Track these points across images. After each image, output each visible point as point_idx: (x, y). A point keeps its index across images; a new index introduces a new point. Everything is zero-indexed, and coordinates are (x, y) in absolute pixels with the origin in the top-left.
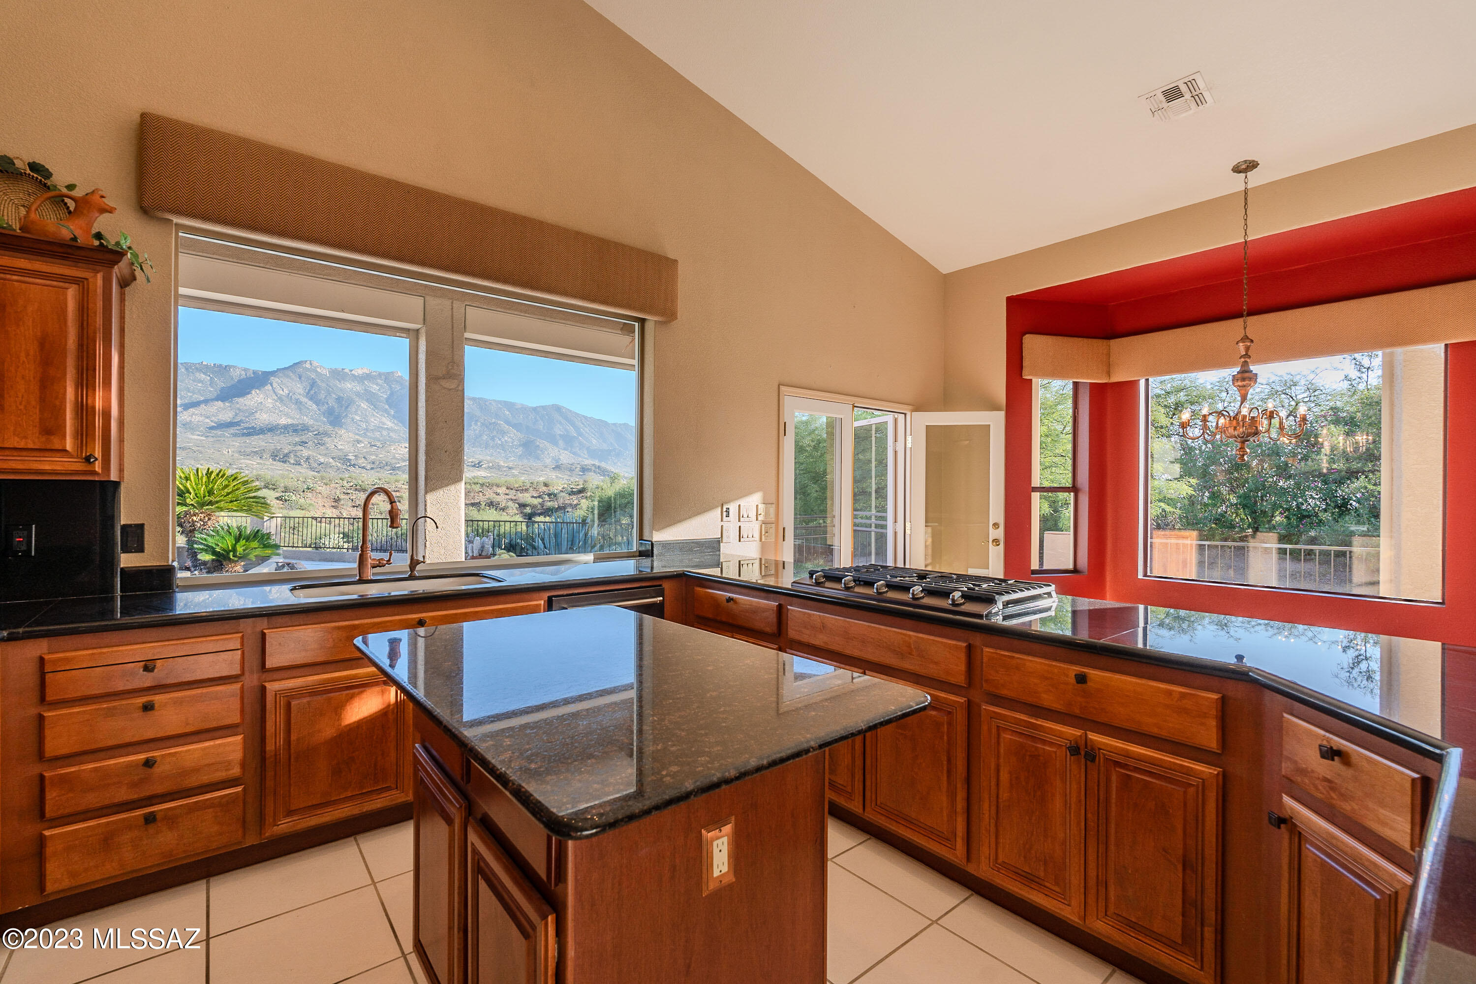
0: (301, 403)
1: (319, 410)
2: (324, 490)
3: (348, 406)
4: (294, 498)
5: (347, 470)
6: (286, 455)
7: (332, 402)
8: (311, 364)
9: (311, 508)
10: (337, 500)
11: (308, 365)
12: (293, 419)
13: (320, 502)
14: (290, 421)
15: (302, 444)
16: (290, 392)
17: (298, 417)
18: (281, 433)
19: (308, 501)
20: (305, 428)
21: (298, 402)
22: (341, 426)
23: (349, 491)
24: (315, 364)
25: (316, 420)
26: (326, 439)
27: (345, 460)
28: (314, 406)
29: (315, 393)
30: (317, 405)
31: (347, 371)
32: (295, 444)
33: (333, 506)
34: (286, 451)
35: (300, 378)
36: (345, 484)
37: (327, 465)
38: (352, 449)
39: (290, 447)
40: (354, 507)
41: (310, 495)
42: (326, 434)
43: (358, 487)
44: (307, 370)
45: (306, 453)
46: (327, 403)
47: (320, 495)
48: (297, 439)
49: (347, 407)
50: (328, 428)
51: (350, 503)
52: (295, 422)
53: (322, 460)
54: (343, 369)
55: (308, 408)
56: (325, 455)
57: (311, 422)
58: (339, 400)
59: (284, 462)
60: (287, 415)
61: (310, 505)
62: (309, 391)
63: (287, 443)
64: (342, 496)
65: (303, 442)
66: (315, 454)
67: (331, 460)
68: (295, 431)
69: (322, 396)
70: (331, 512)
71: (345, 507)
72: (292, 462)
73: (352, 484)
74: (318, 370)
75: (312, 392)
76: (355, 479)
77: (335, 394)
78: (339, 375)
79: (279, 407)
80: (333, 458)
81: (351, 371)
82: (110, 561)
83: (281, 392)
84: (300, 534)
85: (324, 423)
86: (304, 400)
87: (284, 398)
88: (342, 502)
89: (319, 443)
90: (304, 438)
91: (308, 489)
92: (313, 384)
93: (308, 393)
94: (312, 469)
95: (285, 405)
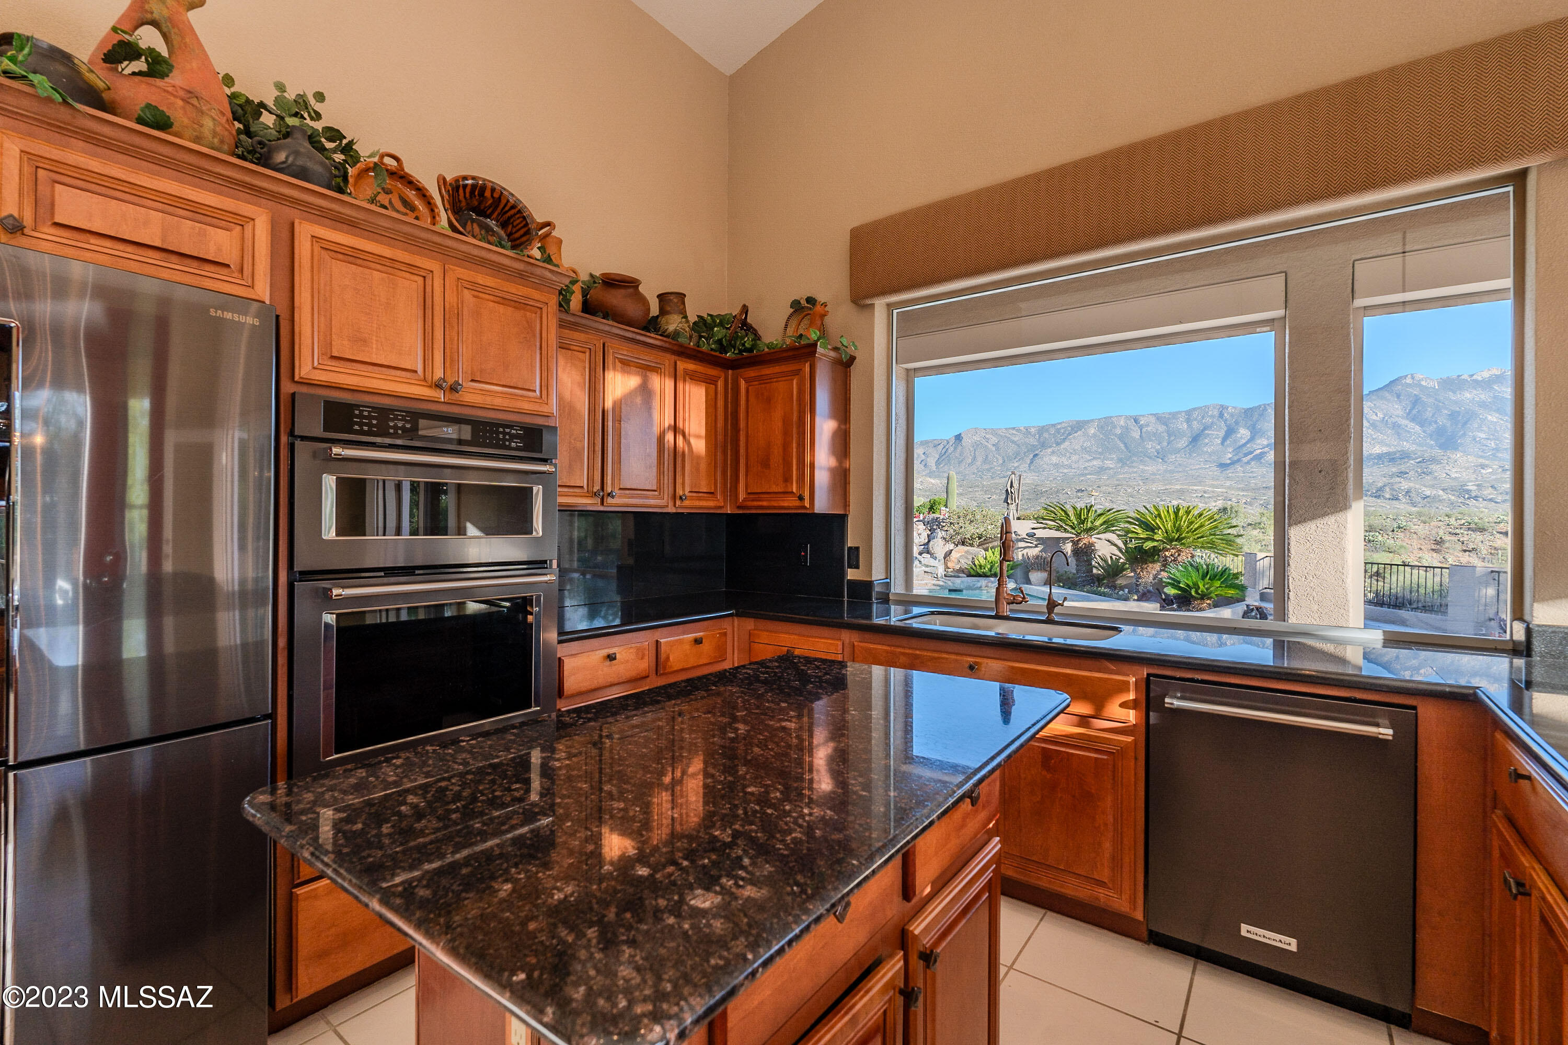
0: (1399, 426)
1: (1424, 432)
2: (1422, 529)
3: (1468, 420)
4: (1380, 538)
5: (1464, 504)
6: (1381, 489)
7: (1442, 421)
8: (1413, 378)
9: (1402, 551)
10: (1440, 542)
11: (1409, 381)
12: (1389, 446)
13: (1416, 544)
14: (1385, 449)
15: (1402, 474)
16: (1385, 415)
17: (1395, 443)
18: (1374, 463)
19: (1399, 543)
20: (1405, 456)
21: (1396, 427)
22: (1456, 449)
23: (1458, 531)
24: (1419, 376)
25: (1420, 445)
26: (1434, 467)
27: (1463, 491)
28: (1418, 428)
29: (1419, 412)
30: (1422, 426)
31: (1465, 377)
32: (1392, 476)
33: (1433, 550)
34: (1380, 485)
35: (1398, 396)
36: (1452, 521)
37: (1436, 499)
38: (1473, 477)
39: (1384, 479)
40: (1465, 551)
41: (1401, 535)
42: (1434, 460)
43: (1473, 526)
44: (1409, 385)
45: (1405, 485)
46: (1436, 422)
47: (1415, 536)
48: (1394, 470)
49: (1465, 423)
50: (1438, 452)
51: (1459, 546)
52: (1392, 449)
53: (1428, 493)
54: (1459, 376)
55: (1409, 432)
56: (1433, 486)
57: (1413, 448)
58: (1453, 416)
59: (1378, 497)
60: (1382, 443)
61: (1401, 547)
62: (1411, 411)
63: (1381, 476)
64: (1447, 538)
65: (1401, 472)
66: (1417, 486)
67: (1441, 493)
68: (1392, 460)
69: (1428, 414)
70: (1430, 559)
71: (1451, 551)
72: (1388, 496)
73: (1463, 521)
74: (1423, 383)
75: (1414, 412)
76: (1469, 515)
77: (1446, 409)
78: (1453, 384)
79: (1371, 435)
80: (1443, 490)
81: (1472, 375)
82: (843, 574)
83: (1374, 417)
84: (1387, 581)
85: (1431, 447)
86: (1404, 422)
87: (1378, 424)
88: (1447, 545)
89: (1424, 473)
90: (1403, 468)
91: (1399, 527)
92: (1416, 401)
93: (1408, 414)
94: (1414, 504)
95: (1379, 431)
